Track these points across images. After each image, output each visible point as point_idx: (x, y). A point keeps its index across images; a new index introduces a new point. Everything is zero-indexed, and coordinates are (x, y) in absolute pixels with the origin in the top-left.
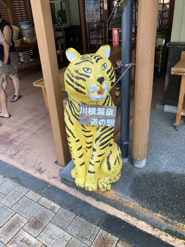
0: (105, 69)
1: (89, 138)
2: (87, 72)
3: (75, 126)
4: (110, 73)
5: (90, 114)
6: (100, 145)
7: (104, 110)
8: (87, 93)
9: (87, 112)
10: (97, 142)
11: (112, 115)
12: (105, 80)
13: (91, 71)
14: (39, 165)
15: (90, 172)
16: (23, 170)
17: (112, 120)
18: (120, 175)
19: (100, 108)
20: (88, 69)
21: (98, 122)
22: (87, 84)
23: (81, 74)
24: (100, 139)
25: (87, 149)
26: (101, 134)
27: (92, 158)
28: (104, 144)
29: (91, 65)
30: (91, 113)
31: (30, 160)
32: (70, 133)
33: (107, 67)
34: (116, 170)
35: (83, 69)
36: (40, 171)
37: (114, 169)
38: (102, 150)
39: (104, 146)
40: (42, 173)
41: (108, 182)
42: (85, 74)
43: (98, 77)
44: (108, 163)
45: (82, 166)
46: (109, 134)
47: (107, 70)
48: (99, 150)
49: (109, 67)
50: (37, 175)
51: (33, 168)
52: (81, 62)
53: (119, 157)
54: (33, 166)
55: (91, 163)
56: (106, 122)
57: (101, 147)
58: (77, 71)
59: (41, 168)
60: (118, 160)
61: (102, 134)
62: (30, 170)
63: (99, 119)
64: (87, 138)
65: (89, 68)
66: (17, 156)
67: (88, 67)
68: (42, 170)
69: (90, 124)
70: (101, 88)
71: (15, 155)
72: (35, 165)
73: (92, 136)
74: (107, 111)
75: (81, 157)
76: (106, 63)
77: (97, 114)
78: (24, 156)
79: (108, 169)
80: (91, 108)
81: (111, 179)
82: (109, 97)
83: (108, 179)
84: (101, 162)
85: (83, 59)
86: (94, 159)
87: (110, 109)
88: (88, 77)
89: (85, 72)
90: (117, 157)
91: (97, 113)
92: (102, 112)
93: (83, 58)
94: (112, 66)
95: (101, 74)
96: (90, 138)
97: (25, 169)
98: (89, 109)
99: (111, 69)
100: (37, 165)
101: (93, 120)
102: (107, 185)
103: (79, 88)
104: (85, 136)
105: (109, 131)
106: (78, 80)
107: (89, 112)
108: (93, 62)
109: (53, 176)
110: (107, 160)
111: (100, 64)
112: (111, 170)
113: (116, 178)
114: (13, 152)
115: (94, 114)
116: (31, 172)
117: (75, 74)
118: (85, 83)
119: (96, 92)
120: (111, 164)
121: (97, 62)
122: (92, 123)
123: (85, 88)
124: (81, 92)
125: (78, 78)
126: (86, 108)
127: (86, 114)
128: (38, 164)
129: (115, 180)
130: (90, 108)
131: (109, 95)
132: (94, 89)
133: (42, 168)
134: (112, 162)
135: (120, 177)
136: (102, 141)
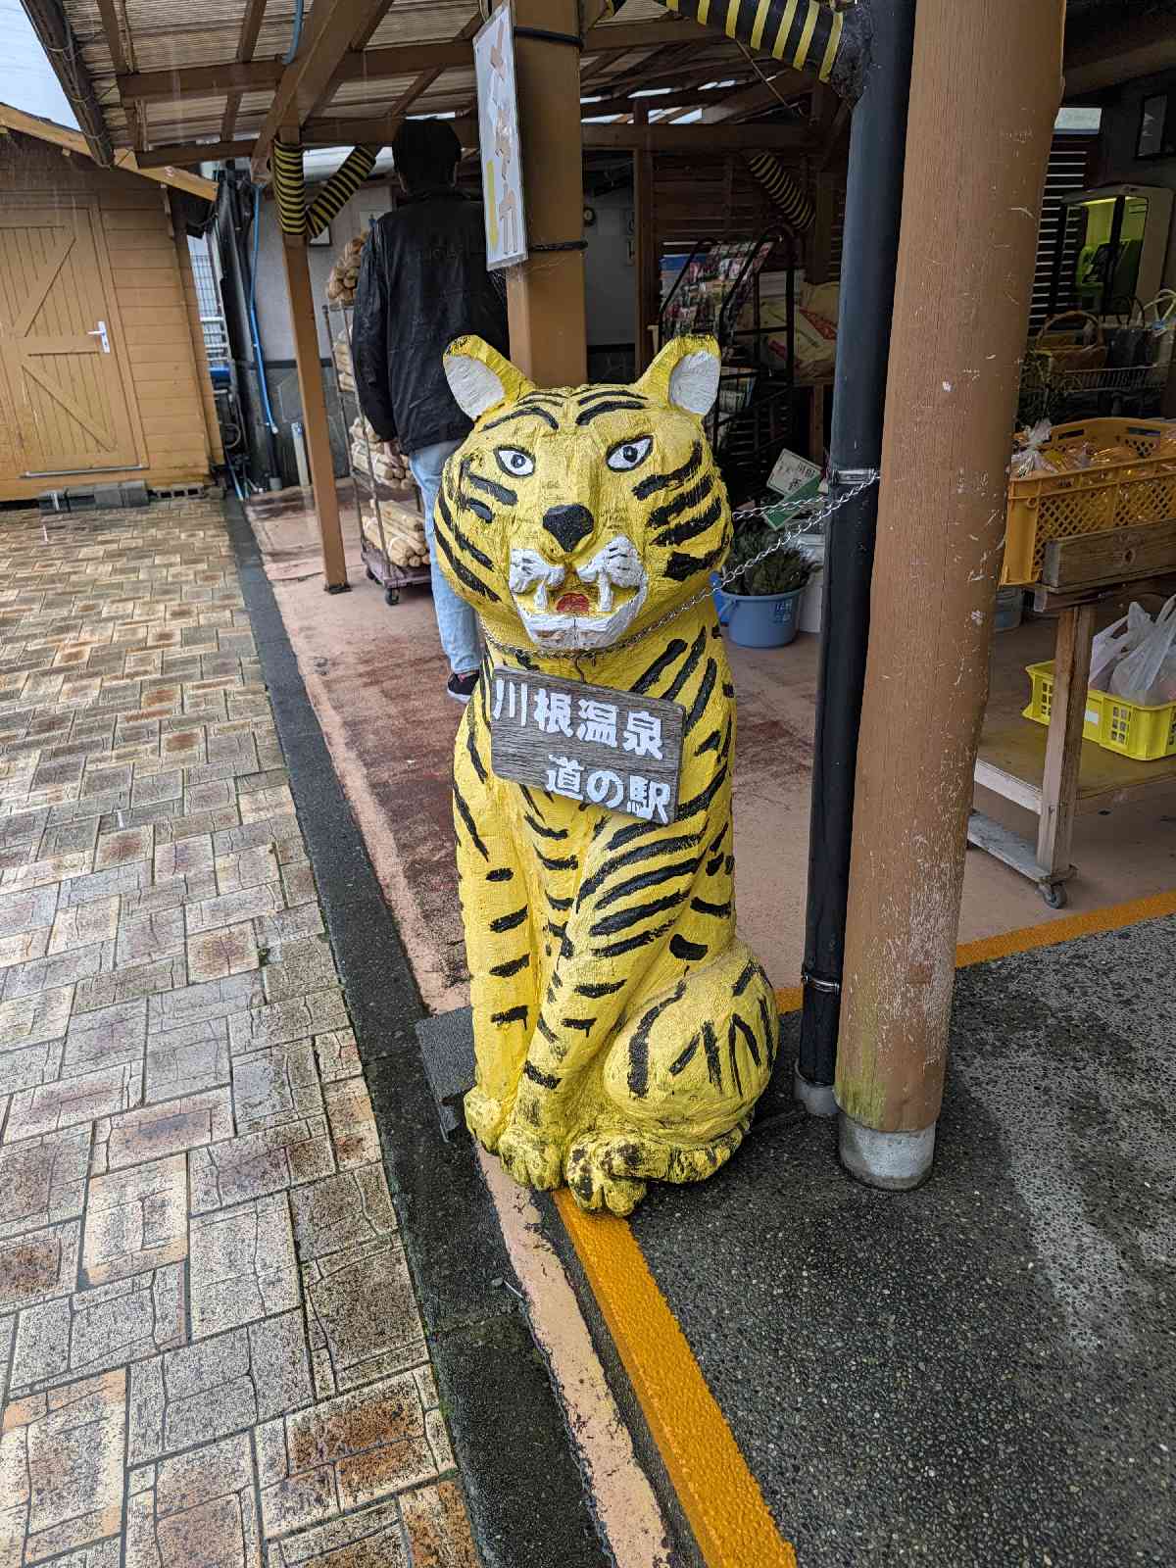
0: (633, 468)
1: (559, 874)
3: (496, 789)
5: (541, 726)
6: (594, 928)
7: (613, 718)
8: (502, 595)
9: (530, 715)
10: (584, 903)
11: (659, 756)
12: (601, 529)
15: (531, 1071)
17: (659, 786)
18: (724, 1154)
19: (593, 704)
21: (583, 782)
22: (497, 539)
24: (601, 891)
25: (551, 936)
26: (605, 864)
27: (551, 997)
28: (618, 929)
29: (543, 433)
30: (547, 720)
33: (650, 458)
34: (686, 1107)
35: (497, 451)
37: (666, 1094)
38: (606, 962)
39: (614, 938)
41: (614, 1163)
42: (496, 482)
43: (553, 506)
44: (638, 1053)
46: (660, 876)
47: (639, 476)
48: (589, 957)
52: (506, 419)
53: (721, 1035)
55: (544, 1024)
56: (626, 788)
57: (602, 941)
58: (469, 462)
60: (711, 1048)
61: (612, 866)
63: (588, 767)
64: (551, 869)
69: (543, 783)
70: (570, 571)
73: (572, 863)
74: (630, 726)
75: (506, 970)
76: (649, 437)
77: (580, 733)
79: (633, 1087)
80: (548, 696)
81: (644, 1154)
83: (626, 1147)
84: (597, 1030)
85: (524, 403)
86: (559, 1002)
87: (644, 715)
88: (510, 498)
90: (708, 1028)
91: (579, 725)
92: (606, 729)
93: (529, 398)
94: (695, 461)
96: (564, 872)
98: (536, 698)
99: (680, 473)
101: (555, 766)
102: (610, 1181)
103: (466, 558)
104: (540, 855)
105: (653, 855)
106: (464, 511)
107: (539, 715)
108: (559, 421)
111: (602, 435)
112: (648, 1095)
113: (683, 1159)
115: (561, 732)
117: (459, 482)
118: (488, 531)
119: (541, 589)
120: (653, 1064)
122: (552, 780)
123: (490, 562)
124: (478, 585)
125: (463, 502)
126: (524, 687)
127: (523, 724)
129: (678, 1171)
130: (542, 692)
132: (525, 570)
134: (663, 1047)
136: (608, 906)
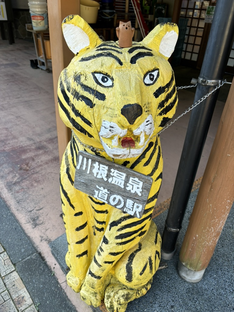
0: (153, 84)
1: (100, 214)
2: (100, 85)
4: (163, 96)
8: (95, 136)
10: (112, 228)
12: (144, 113)
13: (113, 84)
14: (37, 212)
15: (92, 274)
16: (14, 212)
18: (149, 287)
20: (106, 77)
22: (96, 115)
23: (86, 88)
24: (120, 226)
25: (96, 230)
26: (122, 217)
27: (99, 254)
28: (126, 237)
29: (115, 66)
31: (29, 199)
32: (65, 198)
33: (158, 79)
35: (94, 73)
36: (35, 222)
37: (138, 281)
38: (121, 246)
40: (35, 227)
42: (95, 89)
43: (126, 104)
44: (129, 269)
45: (81, 257)
47: (155, 87)
48: (115, 245)
49: (165, 79)
50: (28, 228)
51: (28, 214)
52: (94, 57)
53: (153, 259)
54: (30, 209)
58: (79, 77)
59: (38, 217)
60: (151, 264)
61: (125, 218)
62: (22, 216)
65: (109, 73)
66: (17, 188)
67: (106, 71)
68: (37, 222)
71: (15, 184)
72: (33, 210)
73: (106, 212)
75: (81, 242)
76: (158, 69)
78: (26, 190)
79: (127, 279)
82: (154, 145)
84: (114, 264)
85: (101, 49)
86: (103, 256)
88: (102, 97)
89: (96, 84)
90: (150, 259)
93: (102, 47)
94: (172, 79)
95: (135, 96)
97: (16, 212)
99: (168, 85)
100: (35, 211)
102: (120, 306)
104: (93, 207)
106: (78, 100)
108: (122, 61)
109: (49, 237)
110: (128, 262)
111: (141, 69)
112: (132, 282)
113: (139, 292)
114: (15, 179)
116: (23, 218)
117: (74, 85)
118: (91, 110)
119: (116, 138)
120: (134, 273)
121: (133, 61)
123: (91, 124)
124: (82, 130)
125: (77, 96)
128: (38, 209)
129: (138, 296)
131: (154, 141)
132: (110, 130)
133: (40, 218)
135: (149, 289)
136: (122, 231)
